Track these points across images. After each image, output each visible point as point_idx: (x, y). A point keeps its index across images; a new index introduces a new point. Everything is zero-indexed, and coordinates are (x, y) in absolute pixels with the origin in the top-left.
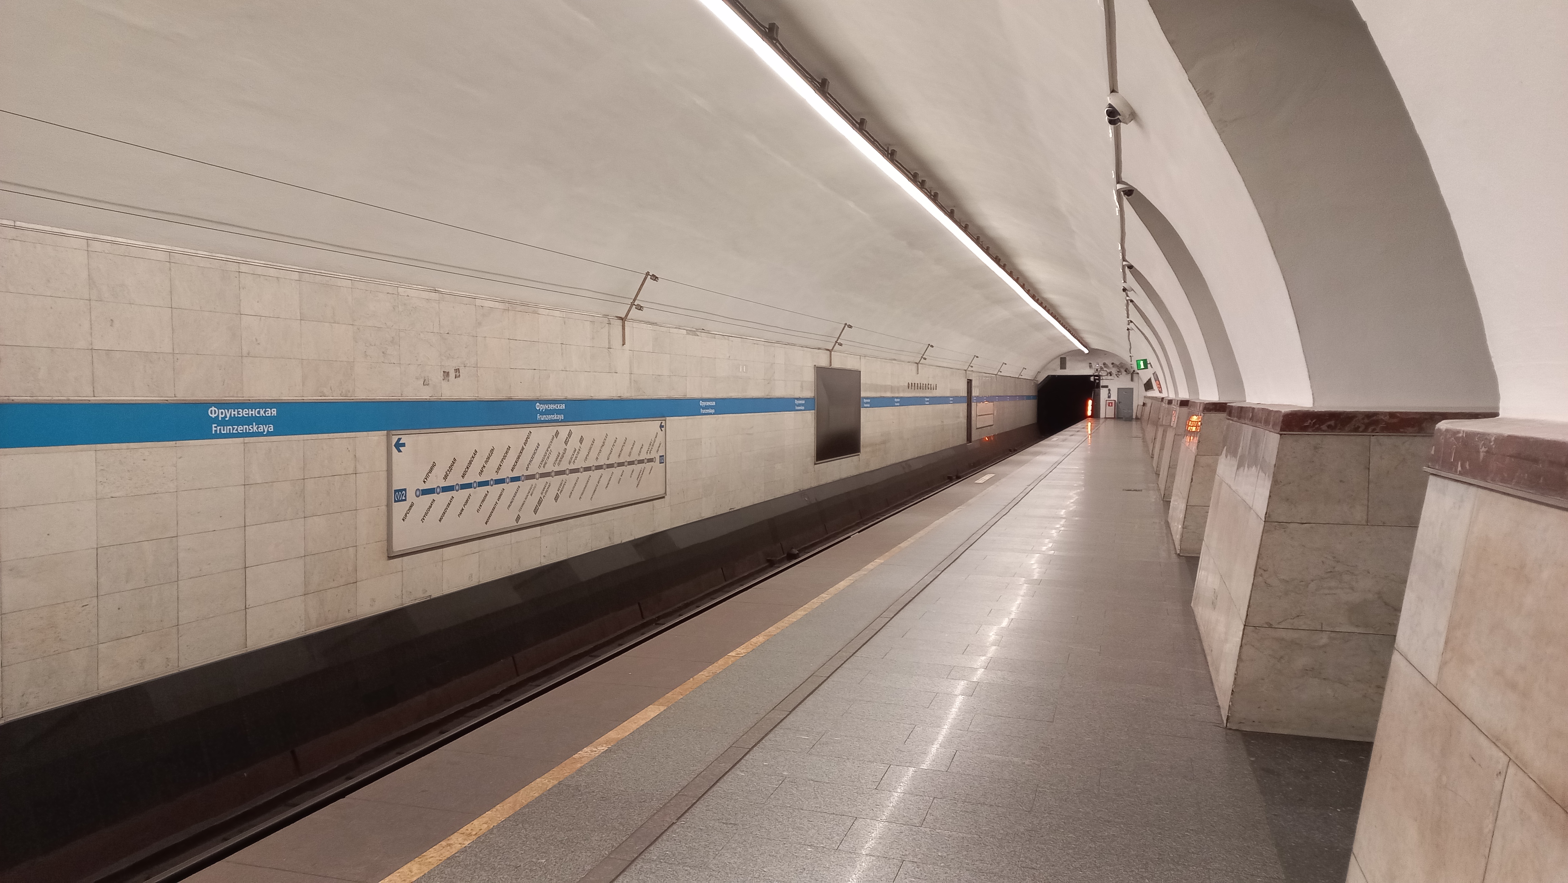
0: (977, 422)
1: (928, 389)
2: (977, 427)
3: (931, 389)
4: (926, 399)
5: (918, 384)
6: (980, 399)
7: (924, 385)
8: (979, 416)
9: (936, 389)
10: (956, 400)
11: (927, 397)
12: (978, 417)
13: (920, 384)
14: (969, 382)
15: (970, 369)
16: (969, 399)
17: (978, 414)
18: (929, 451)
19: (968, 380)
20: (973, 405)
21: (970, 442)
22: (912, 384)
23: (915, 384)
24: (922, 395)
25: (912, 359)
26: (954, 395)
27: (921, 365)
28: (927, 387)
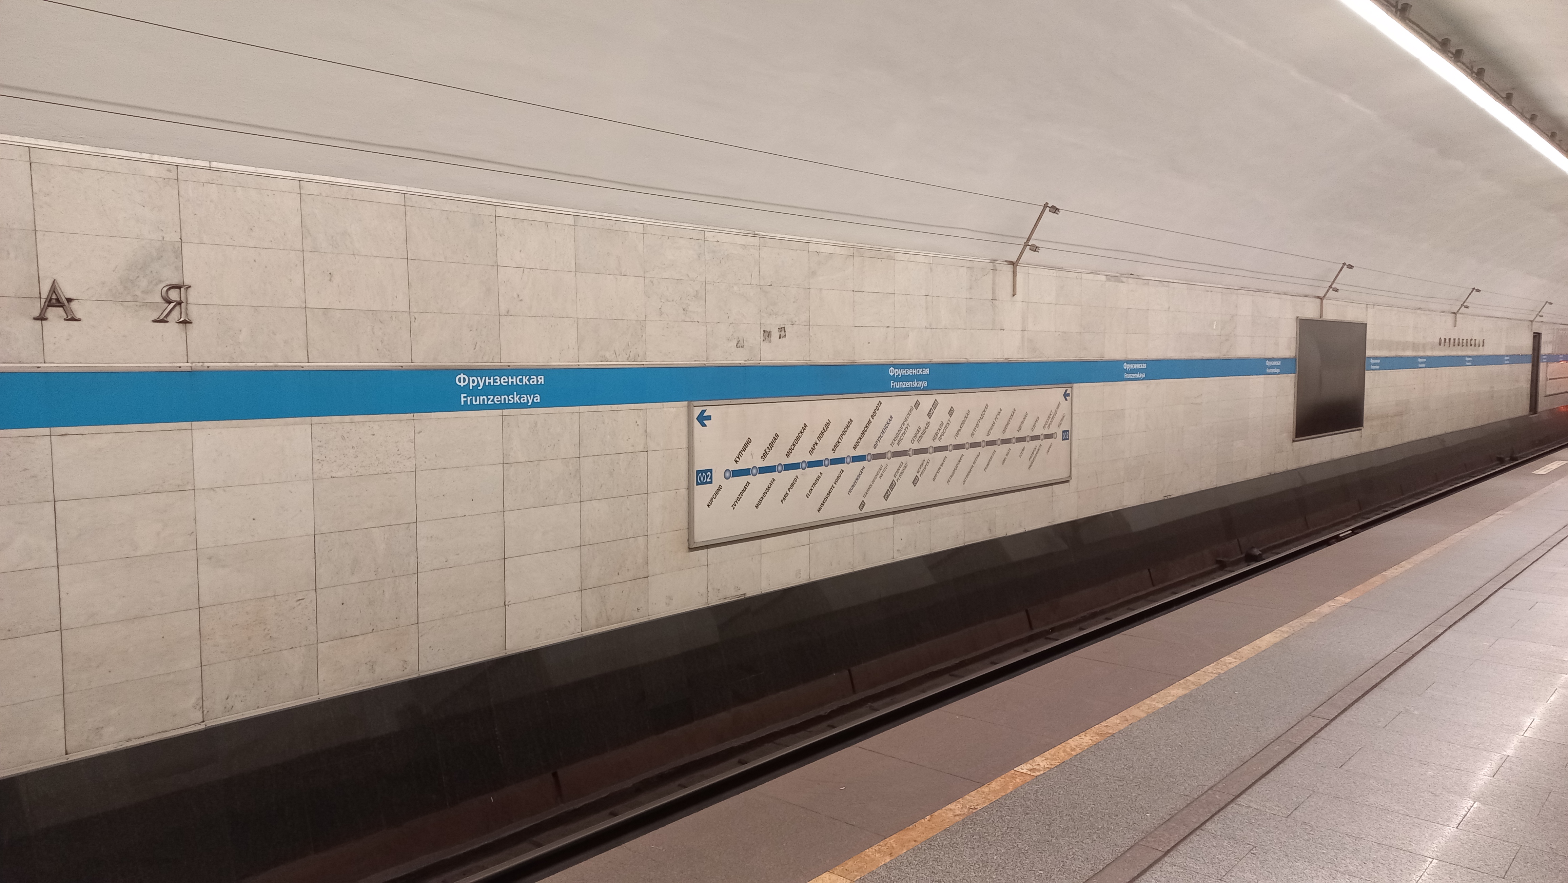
0: (1546, 388)
1: (1471, 345)
2: (1548, 393)
3: (1475, 346)
4: (1467, 359)
5: (1454, 339)
6: (1553, 358)
7: (1465, 341)
8: (1550, 379)
9: (1483, 346)
10: (1515, 359)
11: (1469, 356)
12: (1549, 381)
13: (1459, 339)
14: (1537, 337)
15: (1539, 319)
16: (1535, 358)
17: (1549, 378)
18: (1469, 424)
19: (1534, 333)
20: (1542, 366)
21: (1535, 413)
22: (1445, 339)
23: (1450, 339)
24: (1460, 353)
25: (1446, 308)
26: (1511, 354)
27: (1461, 316)
28: (1471, 343)
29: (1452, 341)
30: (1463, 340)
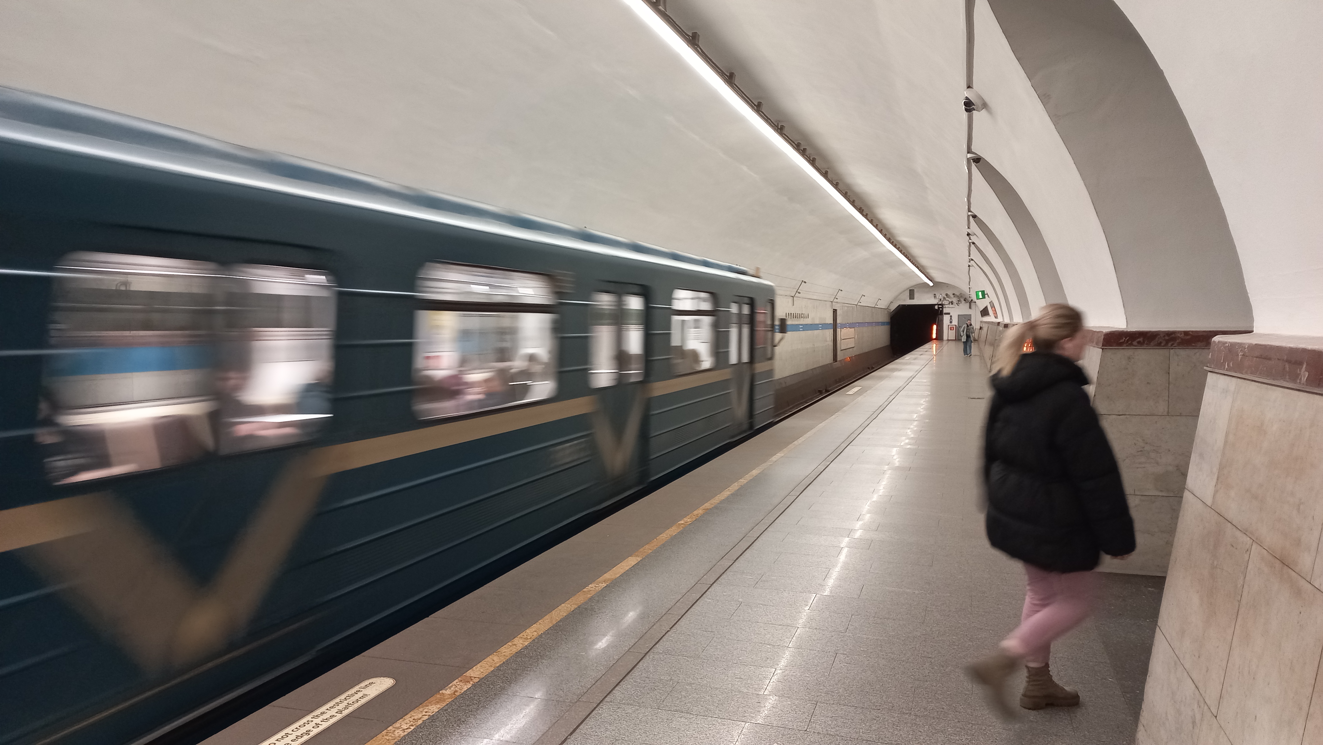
0: (842, 345)
1: (802, 317)
2: (842, 349)
3: (804, 318)
5: (793, 314)
6: (844, 326)
7: (799, 315)
8: (843, 339)
9: (808, 318)
10: (824, 326)
11: (801, 325)
12: (842, 341)
13: (796, 314)
14: (835, 311)
15: (835, 300)
16: (835, 326)
18: (802, 369)
19: (834, 309)
20: (838, 330)
21: (836, 361)
22: (789, 314)
24: (796, 323)
25: (788, 293)
26: (822, 323)
27: (796, 298)
29: (792, 314)
30: (798, 314)
